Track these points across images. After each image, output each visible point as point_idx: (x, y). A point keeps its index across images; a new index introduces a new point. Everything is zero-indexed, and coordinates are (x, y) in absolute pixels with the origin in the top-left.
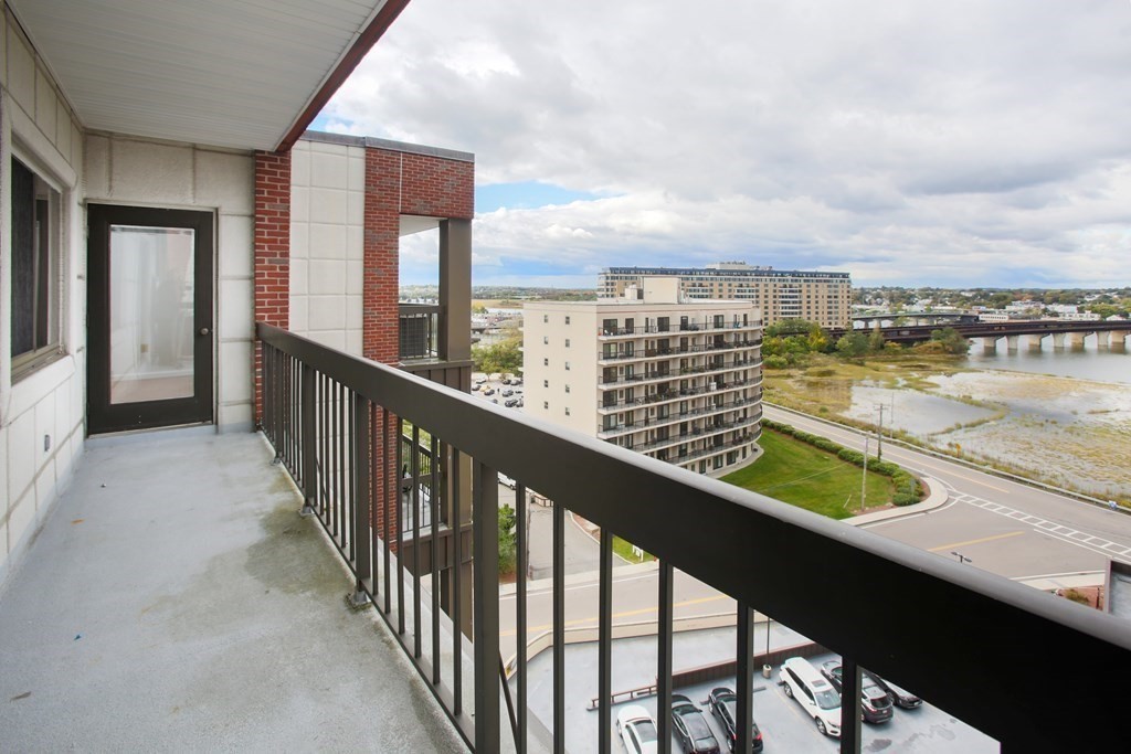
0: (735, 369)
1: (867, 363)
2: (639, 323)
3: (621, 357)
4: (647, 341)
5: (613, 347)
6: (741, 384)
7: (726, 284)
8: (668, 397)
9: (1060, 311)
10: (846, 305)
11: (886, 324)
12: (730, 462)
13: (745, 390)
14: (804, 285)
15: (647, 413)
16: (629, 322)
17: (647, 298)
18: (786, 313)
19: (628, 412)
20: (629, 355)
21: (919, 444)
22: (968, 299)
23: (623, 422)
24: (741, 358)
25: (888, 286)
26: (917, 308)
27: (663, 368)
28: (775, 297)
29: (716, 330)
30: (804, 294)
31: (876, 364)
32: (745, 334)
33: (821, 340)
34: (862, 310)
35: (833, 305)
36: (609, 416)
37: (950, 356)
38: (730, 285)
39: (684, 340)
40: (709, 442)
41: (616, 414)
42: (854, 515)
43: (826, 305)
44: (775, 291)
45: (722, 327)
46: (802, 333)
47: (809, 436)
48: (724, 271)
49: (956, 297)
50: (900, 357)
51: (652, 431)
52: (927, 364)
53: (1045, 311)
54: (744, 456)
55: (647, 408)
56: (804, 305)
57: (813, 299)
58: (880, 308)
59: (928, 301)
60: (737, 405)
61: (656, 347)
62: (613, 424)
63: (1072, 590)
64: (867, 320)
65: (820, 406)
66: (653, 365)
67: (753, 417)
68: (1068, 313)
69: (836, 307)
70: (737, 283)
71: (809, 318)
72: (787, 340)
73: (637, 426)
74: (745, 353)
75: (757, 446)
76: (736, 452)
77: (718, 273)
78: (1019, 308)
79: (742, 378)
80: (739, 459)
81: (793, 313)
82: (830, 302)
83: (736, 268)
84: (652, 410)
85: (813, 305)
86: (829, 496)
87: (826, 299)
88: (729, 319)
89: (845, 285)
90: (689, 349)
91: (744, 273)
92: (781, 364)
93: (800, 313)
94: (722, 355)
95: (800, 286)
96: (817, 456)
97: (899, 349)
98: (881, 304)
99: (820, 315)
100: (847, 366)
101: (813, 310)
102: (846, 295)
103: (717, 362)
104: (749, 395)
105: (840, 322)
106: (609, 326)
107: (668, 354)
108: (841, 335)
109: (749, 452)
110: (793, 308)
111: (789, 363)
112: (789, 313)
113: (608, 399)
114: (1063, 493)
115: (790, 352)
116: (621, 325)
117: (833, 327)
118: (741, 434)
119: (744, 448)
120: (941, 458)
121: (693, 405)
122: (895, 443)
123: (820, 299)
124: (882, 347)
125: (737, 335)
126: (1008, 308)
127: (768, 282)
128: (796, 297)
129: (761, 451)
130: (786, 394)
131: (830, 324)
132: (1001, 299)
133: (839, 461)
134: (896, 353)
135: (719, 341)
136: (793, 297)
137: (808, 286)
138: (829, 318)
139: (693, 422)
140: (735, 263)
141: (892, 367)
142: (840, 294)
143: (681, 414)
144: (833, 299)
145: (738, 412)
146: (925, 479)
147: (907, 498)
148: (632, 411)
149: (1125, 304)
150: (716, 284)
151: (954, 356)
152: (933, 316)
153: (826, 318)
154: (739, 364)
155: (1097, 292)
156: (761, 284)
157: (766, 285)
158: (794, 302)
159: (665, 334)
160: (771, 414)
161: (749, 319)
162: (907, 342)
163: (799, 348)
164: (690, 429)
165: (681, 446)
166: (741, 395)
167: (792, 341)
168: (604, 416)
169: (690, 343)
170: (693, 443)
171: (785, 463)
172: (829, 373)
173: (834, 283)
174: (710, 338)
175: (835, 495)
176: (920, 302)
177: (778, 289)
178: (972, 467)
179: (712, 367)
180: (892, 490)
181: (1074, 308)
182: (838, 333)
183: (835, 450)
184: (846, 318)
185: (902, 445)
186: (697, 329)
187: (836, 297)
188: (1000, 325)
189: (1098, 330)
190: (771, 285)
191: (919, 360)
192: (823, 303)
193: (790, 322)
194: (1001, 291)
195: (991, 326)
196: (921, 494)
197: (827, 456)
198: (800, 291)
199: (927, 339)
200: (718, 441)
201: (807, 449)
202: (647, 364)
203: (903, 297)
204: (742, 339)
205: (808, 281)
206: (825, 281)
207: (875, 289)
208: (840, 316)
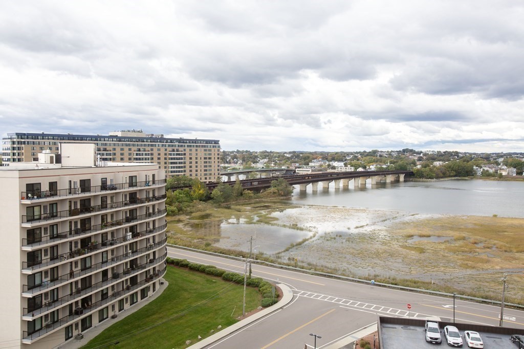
0: (147, 220)
1: (232, 207)
2: (63, 185)
3: (46, 219)
4: (70, 202)
5: (37, 209)
6: (151, 232)
7: (126, 148)
8: (91, 250)
9: (336, 165)
10: (217, 164)
11: (242, 177)
12: (143, 297)
13: (154, 237)
14: (188, 149)
15: (71, 266)
16: (53, 185)
17: (65, 162)
18: (174, 172)
19: (53, 269)
20: (53, 216)
21: (272, 262)
22: (288, 158)
23: (49, 279)
24: (151, 211)
25: (241, 150)
26: (260, 166)
27: (85, 225)
28: (165, 159)
29: (131, 189)
30: (188, 156)
31: (238, 207)
32: (154, 190)
33: (201, 191)
34: (225, 168)
35: (208, 164)
36: (34, 274)
37: (282, 198)
38: (130, 150)
39: (104, 199)
40: (126, 283)
41: (41, 272)
42: (238, 321)
43: (203, 164)
44: (166, 154)
45: (136, 186)
46: (187, 187)
47: (200, 266)
48: (125, 138)
49: (281, 157)
50: (253, 201)
51: (76, 282)
52: (269, 204)
53: (329, 165)
54: (154, 291)
55: (71, 262)
56: (188, 165)
57: (194, 160)
58: (237, 166)
59: (266, 160)
60: (149, 250)
61: (79, 207)
62: (38, 282)
63: (362, 340)
64: (229, 175)
65: (205, 242)
66: (76, 223)
67: (161, 258)
68: (340, 166)
69: (210, 166)
70: (136, 148)
71: (191, 175)
72: (177, 192)
73: (62, 280)
74: (154, 206)
75: (163, 280)
76: (148, 288)
77: (120, 139)
78: (315, 164)
79: (151, 227)
80: (150, 293)
81: (179, 172)
82: (206, 162)
83: (135, 135)
84: (76, 263)
85: (194, 165)
86: (220, 309)
87: (203, 160)
88: (141, 178)
89: (216, 149)
90: (109, 206)
91: (141, 140)
92: (173, 212)
93: (185, 171)
94: (136, 209)
95: (185, 150)
96: (207, 280)
97: (252, 195)
98: (237, 163)
99: (199, 173)
100: (219, 209)
101: (194, 169)
102: (217, 156)
103: (132, 216)
104: (157, 241)
105: (212, 177)
106: (32, 190)
107: (90, 212)
108: (214, 187)
109: (157, 286)
110: (179, 167)
111: (179, 211)
112: (177, 172)
113: (32, 259)
114: (350, 280)
115: (179, 202)
116: (45, 188)
117: (208, 181)
118: (152, 273)
119: (154, 284)
120: (286, 269)
121: (112, 254)
122: (257, 263)
123: (199, 160)
124: (242, 194)
125: (148, 192)
126: (311, 164)
127: (160, 147)
128: (182, 159)
129: (166, 284)
130: (179, 235)
131: (206, 179)
132: (306, 158)
133: (223, 282)
134: (250, 198)
135: (133, 198)
136: (179, 159)
137: (191, 150)
138: (205, 175)
139: (113, 268)
140: (134, 131)
141: (248, 208)
142: (212, 156)
143: (103, 263)
144: (208, 160)
145: (149, 254)
146: (279, 285)
147: (270, 300)
148: (57, 267)
149: (364, 161)
150: (118, 149)
151: (285, 197)
152: (270, 171)
153: (203, 175)
154: (149, 215)
155: (352, 154)
156: (155, 149)
157: (159, 150)
158: (180, 163)
159: (87, 194)
160: (174, 253)
161: (156, 179)
162: (257, 190)
163: (185, 199)
164: (110, 275)
165: (102, 291)
166: (151, 241)
167: (180, 194)
168: (29, 276)
169: (109, 201)
170: (113, 286)
171: (186, 290)
172: (207, 216)
173: (209, 148)
174: (126, 196)
175: (224, 308)
176: (261, 161)
177: (168, 152)
178: (303, 272)
179: (128, 220)
180: (260, 296)
181: (342, 164)
182: (212, 186)
183: (219, 274)
184: (216, 174)
185: (262, 264)
186: (115, 189)
187: (210, 158)
188: (308, 176)
189: (355, 177)
190: (163, 149)
191: (265, 202)
192: (201, 163)
193: (178, 179)
194: (306, 153)
195: (303, 177)
196: (278, 296)
197: (214, 279)
198: (185, 154)
199: (269, 187)
200: (134, 281)
201: (201, 277)
202: (71, 222)
203: (251, 158)
204: (151, 195)
205: (190, 146)
206: (202, 146)
207: (233, 152)
208: (213, 172)
